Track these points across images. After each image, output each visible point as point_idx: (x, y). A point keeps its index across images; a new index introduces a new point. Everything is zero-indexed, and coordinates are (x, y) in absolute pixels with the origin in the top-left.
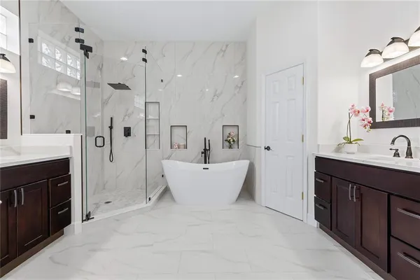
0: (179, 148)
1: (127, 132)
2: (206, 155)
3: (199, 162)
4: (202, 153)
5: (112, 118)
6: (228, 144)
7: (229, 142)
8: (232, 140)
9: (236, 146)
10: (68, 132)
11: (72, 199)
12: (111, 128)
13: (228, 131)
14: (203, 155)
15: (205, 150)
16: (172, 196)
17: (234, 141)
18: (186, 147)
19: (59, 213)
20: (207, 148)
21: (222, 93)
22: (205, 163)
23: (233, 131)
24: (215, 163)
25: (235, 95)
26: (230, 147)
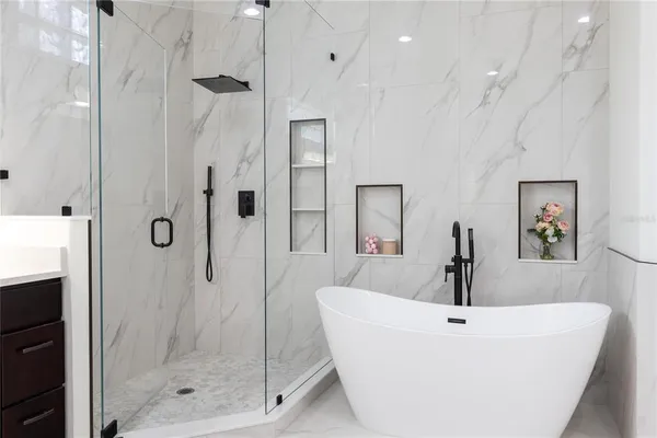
0: (380, 249)
1: (246, 204)
2: (461, 279)
3: (436, 299)
4: (448, 269)
5: (210, 168)
6: (537, 242)
7: (542, 235)
8: (550, 232)
9: (568, 250)
10: (67, 211)
11: (68, 385)
12: (209, 193)
13: (539, 198)
14: (451, 275)
15: (458, 259)
16: (347, 402)
17: (558, 233)
18: (399, 248)
19: (25, 423)
20: (465, 254)
21: (516, 74)
22: (458, 302)
23: (558, 201)
24: (491, 303)
25: (563, 77)
26: (547, 253)
